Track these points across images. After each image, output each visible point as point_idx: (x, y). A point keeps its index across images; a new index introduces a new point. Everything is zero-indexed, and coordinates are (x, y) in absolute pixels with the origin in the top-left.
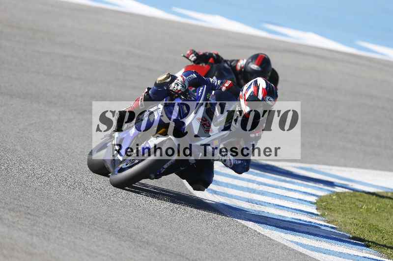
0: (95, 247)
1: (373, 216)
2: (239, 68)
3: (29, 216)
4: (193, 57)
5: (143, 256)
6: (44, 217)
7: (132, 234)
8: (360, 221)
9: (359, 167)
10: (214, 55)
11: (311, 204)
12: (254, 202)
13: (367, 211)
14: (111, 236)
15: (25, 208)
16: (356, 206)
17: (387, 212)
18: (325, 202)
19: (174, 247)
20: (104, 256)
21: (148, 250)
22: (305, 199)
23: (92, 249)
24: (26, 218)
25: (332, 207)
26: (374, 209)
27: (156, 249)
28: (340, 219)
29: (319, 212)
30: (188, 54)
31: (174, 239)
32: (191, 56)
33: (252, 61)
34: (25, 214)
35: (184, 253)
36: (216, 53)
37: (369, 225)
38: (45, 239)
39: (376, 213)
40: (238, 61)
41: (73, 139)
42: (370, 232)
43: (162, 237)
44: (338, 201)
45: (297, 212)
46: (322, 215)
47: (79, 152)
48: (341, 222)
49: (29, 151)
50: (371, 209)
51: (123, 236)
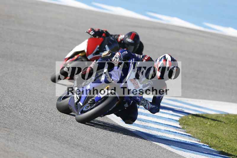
0: (46, 148)
1: (214, 128)
2: (119, 40)
3: (6, 129)
4: (92, 32)
5: (75, 153)
6: (15, 130)
7: (68, 140)
8: (206, 132)
9: (205, 99)
10: (104, 31)
11: (176, 122)
12: (142, 120)
13: (210, 126)
14: (55, 141)
15: (4, 124)
16: (203, 122)
17: (222, 126)
18: (184, 120)
19: (94, 148)
20: (52, 153)
21: (78, 149)
22: (173, 118)
23: (44, 149)
24: (4, 130)
25: (188, 123)
26: (214, 124)
27: (83, 149)
28: (194, 131)
29: (181, 126)
30: (89, 31)
31: (93, 143)
32: (91, 32)
33: (128, 37)
34: (4, 127)
35: (99, 151)
36: (105, 30)
37: (212, 134)
38: (16, 143)
39: (215, 127)
40: (119, 36)
41: (32, 82)
42: (212, 138)
43: (86, 142)
44: (192, 119)
45: (168, 126)
46: (183, 128)
47: (36, 90)
48: (194, 132)
49: (6, 89)
50: (212, 124)
51: (63, 141)
